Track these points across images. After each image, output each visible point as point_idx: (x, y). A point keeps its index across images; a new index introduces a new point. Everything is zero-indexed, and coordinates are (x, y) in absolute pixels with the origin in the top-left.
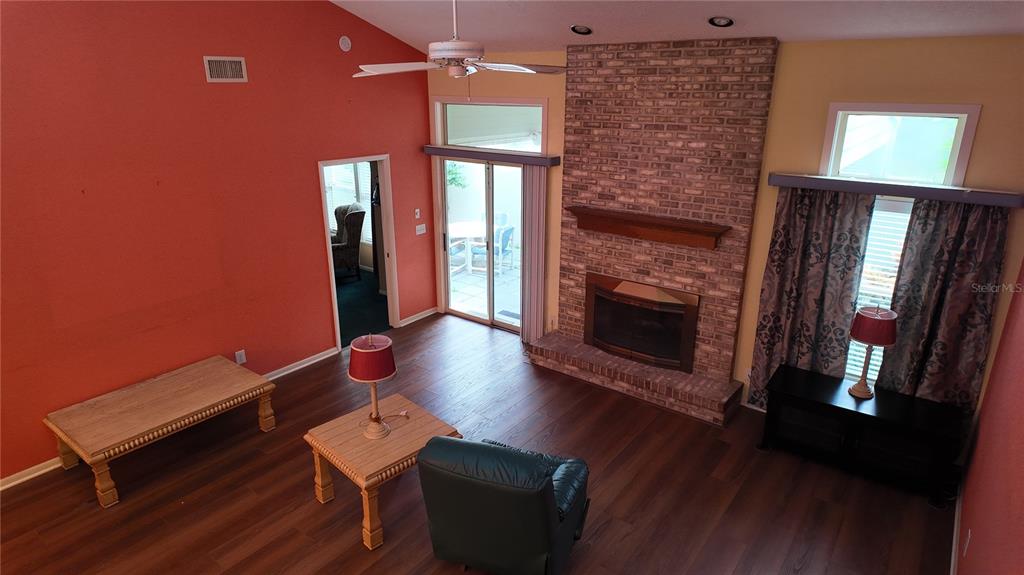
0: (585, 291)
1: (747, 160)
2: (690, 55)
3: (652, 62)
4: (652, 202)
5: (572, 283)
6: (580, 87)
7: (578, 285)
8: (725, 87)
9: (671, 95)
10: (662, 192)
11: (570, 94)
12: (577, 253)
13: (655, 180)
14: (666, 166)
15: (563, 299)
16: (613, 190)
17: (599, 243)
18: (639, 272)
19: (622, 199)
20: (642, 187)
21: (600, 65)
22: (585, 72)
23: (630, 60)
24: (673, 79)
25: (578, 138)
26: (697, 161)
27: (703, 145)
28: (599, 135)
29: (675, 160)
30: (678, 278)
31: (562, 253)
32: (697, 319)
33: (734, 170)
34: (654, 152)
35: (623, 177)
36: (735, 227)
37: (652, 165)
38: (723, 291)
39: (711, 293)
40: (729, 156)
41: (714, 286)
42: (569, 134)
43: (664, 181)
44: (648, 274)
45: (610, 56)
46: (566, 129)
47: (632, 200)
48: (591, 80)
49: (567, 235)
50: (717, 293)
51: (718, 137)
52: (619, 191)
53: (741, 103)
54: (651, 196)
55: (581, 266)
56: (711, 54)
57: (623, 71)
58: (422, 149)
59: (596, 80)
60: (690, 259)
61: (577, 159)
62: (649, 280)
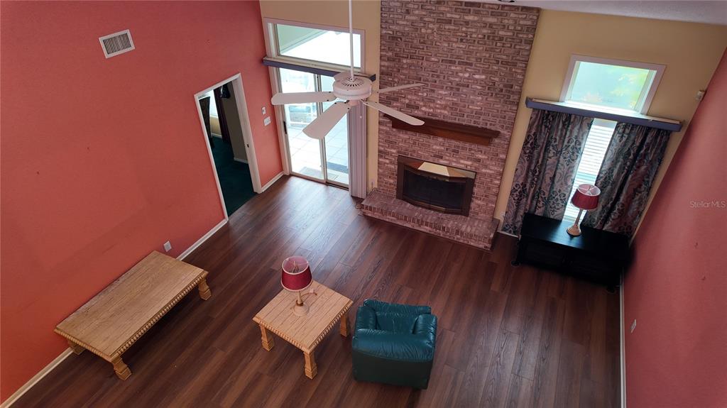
0: (397, 167)
1: (513, 89)
2: (477, 13)
3: (449, 15)
4: (446, 112)
5: (387, 161)
6: (393, 27)
7: (391, 163)
8: (501, 39)
9: (462, 40)
10: (454, 106)
11: (384, 32)
12: (391, 142)
13: (448, 98)
14: (456, 89)
15: (381, 171)
16: (417, 102)
17: (407, 137)
18: (435, 156)
19: (424, 109)
20: (439, 102)
21: (408, 12)
22: (396, 16)
23: (431, 12)
24: (464, 29)
25: (392, 64)
26: (479, 88)
27: (483, 77)
28: (407, 64)
29: (463, 86)
30: (462, 161)
31: (379, 142)
32: (473, 185)
33: (504, 95)
34: (448, 79)
35: (425, 94)
36: (502, 132)
37: (446, 88)
38: (491, 170)
39: (484, 170)
40: (501, 86)
41: (486, 167)
42: (384, 60)
43: (455, 99)
44: (441, 158)
45: (416, 7)
46: (381, 57)
47: (432, 110)
48: (401, 22)
49: (382, 130)
50: (488, 171)
51: (494, 73)
52: (422, 104)
53: (512, 51)
54: (445, 108)
55: (394, 151)
56: (493, 15)
57: (426, 19)
58: (262, 61)
59: (405, 23)
60: (470, 149)
61: (390, 79)
62: (442, 161)
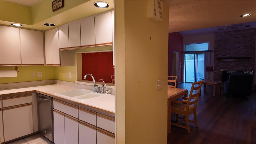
0: (220, 73)
1: (252, 46)
2: (240, 32)
3: (232, 34)
4: (234, 55)
5: (217, 71)
6: (218, 39)
8: (247, 36)
10: (236, 53)
13: (234, 51)
15: (215, 75)
16: (225, 54)
17: (223, 64)
20: (232, 53)
24: (237, 36)
26: (243, 47)
28: (222, 46)
29: (238, 48)
33: (250, 48)
34: (234, 47)
35: (228, 52)
36: (251, 57)
42: (216, 46)
44: (234, 67)
45: (224, 33)
47: (230, 55)
51: (246, 43)
55: (219, 68)
57: (227, 35)
58: (182, 52)
59: (221, 37)
60: (243, 63)
61: (218, 50)
